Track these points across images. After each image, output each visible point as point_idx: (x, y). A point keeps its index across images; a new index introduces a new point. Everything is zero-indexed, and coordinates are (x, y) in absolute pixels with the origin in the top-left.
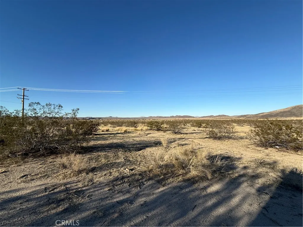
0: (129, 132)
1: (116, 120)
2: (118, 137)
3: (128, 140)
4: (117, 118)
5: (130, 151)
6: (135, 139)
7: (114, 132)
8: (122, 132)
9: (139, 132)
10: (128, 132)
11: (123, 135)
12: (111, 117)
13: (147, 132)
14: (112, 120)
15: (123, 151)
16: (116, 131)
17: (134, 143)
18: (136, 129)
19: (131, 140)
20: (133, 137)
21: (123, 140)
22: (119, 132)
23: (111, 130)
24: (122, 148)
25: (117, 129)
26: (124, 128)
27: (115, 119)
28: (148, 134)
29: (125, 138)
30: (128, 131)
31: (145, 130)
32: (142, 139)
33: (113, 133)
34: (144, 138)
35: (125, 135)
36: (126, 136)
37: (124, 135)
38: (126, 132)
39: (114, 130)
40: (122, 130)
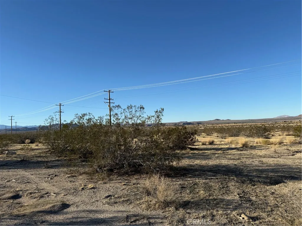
0: (253, 148)
1: (227, 125)
2: (230, 156)
3: (248, 162)
4: (228, 122)
5: (253, 183)
6: (264, 160)
7: (223, 146)
8: (238, 147)
9: (273, 148)
10: (251, 146)
11: (239, 152)
12: (218, 120)
13: (294, 148)
14: (220, 125)
15: (237, 182)
16: (226, 144)
17: (261, 168)
18: (267, 141)
19: (257, 163)
20: (261, 156)
21: (239, 161)
22: (233, 146)
23: (218, 143)
24: (236, 176)
25: (228, 141)
26: (242, 140)
27: (225, 123)
28: (297, 152)
29: (243, 158)
30: (251, 144)
31: (289, 144)
32: (282, 161)
33: (222, 148)
34: (285, 160)
35: (244, 152)
36: (245, 154)
37: (242, 152)
38: (245, 146)
39: (223, 143)
40: (237, 143)
